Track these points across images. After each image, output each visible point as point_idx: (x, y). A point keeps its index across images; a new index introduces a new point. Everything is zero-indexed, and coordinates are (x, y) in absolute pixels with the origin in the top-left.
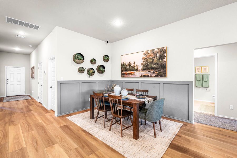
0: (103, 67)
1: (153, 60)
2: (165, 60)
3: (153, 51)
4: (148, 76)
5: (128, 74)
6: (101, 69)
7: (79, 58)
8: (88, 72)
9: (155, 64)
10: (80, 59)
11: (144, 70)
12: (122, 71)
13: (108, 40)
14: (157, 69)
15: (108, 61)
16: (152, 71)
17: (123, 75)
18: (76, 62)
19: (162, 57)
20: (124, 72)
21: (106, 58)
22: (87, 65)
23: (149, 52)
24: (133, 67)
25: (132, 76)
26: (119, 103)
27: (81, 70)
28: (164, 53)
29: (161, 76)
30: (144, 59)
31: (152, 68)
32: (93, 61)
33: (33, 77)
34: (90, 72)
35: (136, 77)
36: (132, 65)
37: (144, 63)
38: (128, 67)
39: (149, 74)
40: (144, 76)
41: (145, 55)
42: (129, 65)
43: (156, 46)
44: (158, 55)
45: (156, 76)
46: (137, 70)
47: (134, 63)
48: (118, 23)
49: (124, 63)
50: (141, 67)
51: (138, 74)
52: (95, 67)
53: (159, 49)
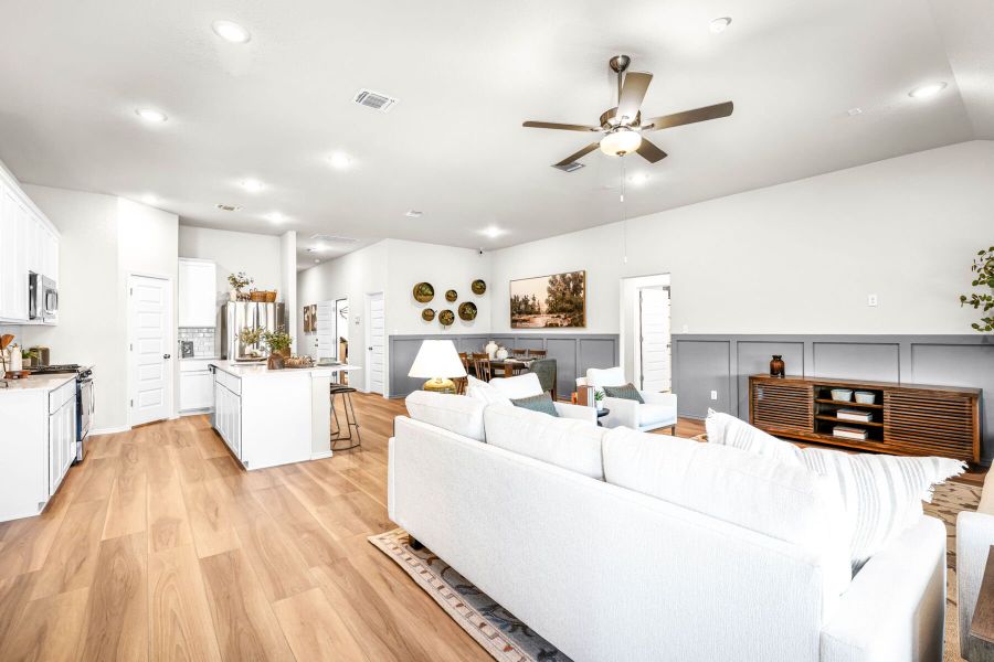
0: (473, 306)
1: (564, 294)
2: (582, 295)
3: (563, 276)
4: (557, 325)
5: (524, 321)
6: (468, 311)
7: (423, 292)
8: (442, 317)
9: (567, 302)
10: (427, 295)
11: (550, 312)
12: (512, 315)
13: (481, 249)
14: (570, 311)
15: (483, 292)
16: (563, 316)
17: (514, 323)
18: (420, 301)
19: (577, 289)
20: (516, 317)
21: (479, 287)
22: (439, 304)
23: (558, 278)
24: (532, 307)
25: (530, 325)
26: (487, 366)
27: (428, 315)
28: (581, 281)
29: (577, 325)
30: (550, 291)
31: (563, 310)
32: (452, 296)
33: (314, 330)
34: (446, 318)
35: (538, 328)
36: (530, 303)
37: (551, 298)
38: (523, 307)
39: (559, 321)
40: (551, 326)
41: (551, 282)
42: (525, 301)
43: (568, 267)
44: (571, 285)
45: (569, 326)
46: (538, 313)
47: (534, 299)
48: (493, 232)
49: (517, 298)
50: (545, 307)
51: (540, 320)
52: (454, 307)
53: (572, 274)
